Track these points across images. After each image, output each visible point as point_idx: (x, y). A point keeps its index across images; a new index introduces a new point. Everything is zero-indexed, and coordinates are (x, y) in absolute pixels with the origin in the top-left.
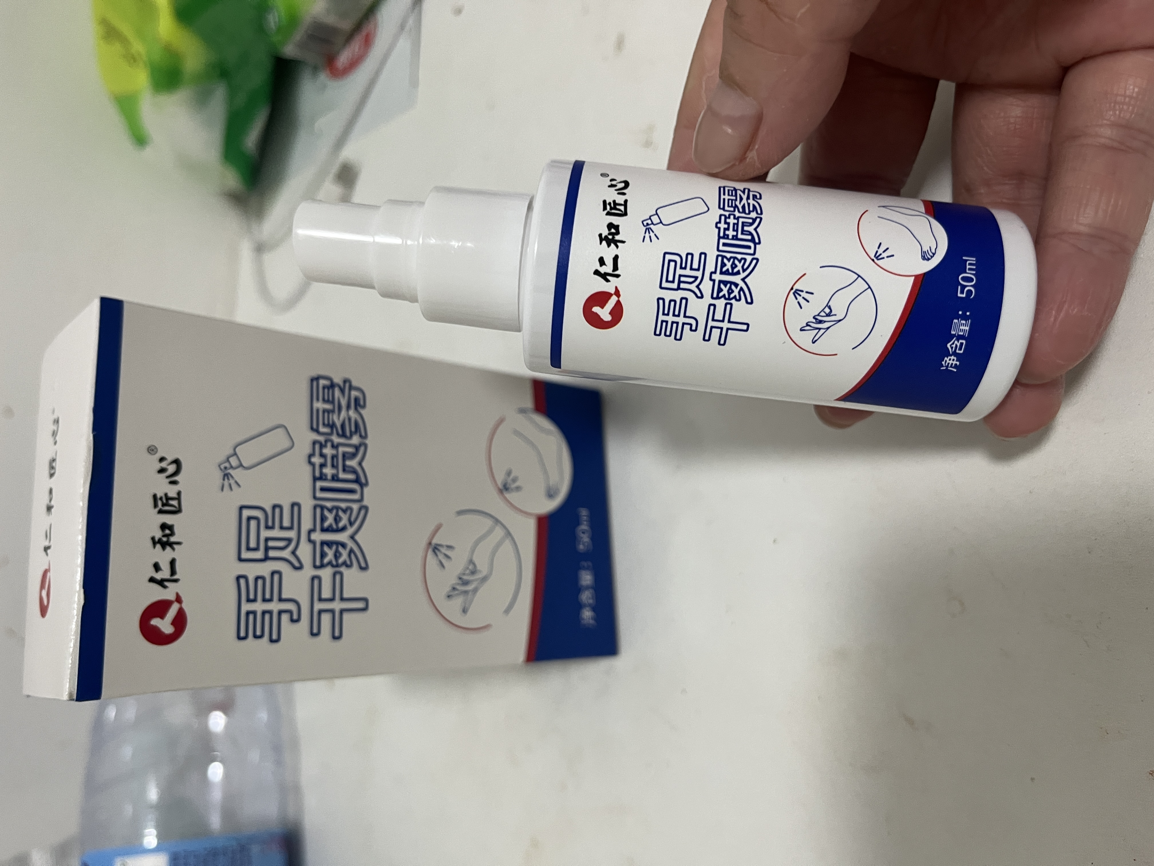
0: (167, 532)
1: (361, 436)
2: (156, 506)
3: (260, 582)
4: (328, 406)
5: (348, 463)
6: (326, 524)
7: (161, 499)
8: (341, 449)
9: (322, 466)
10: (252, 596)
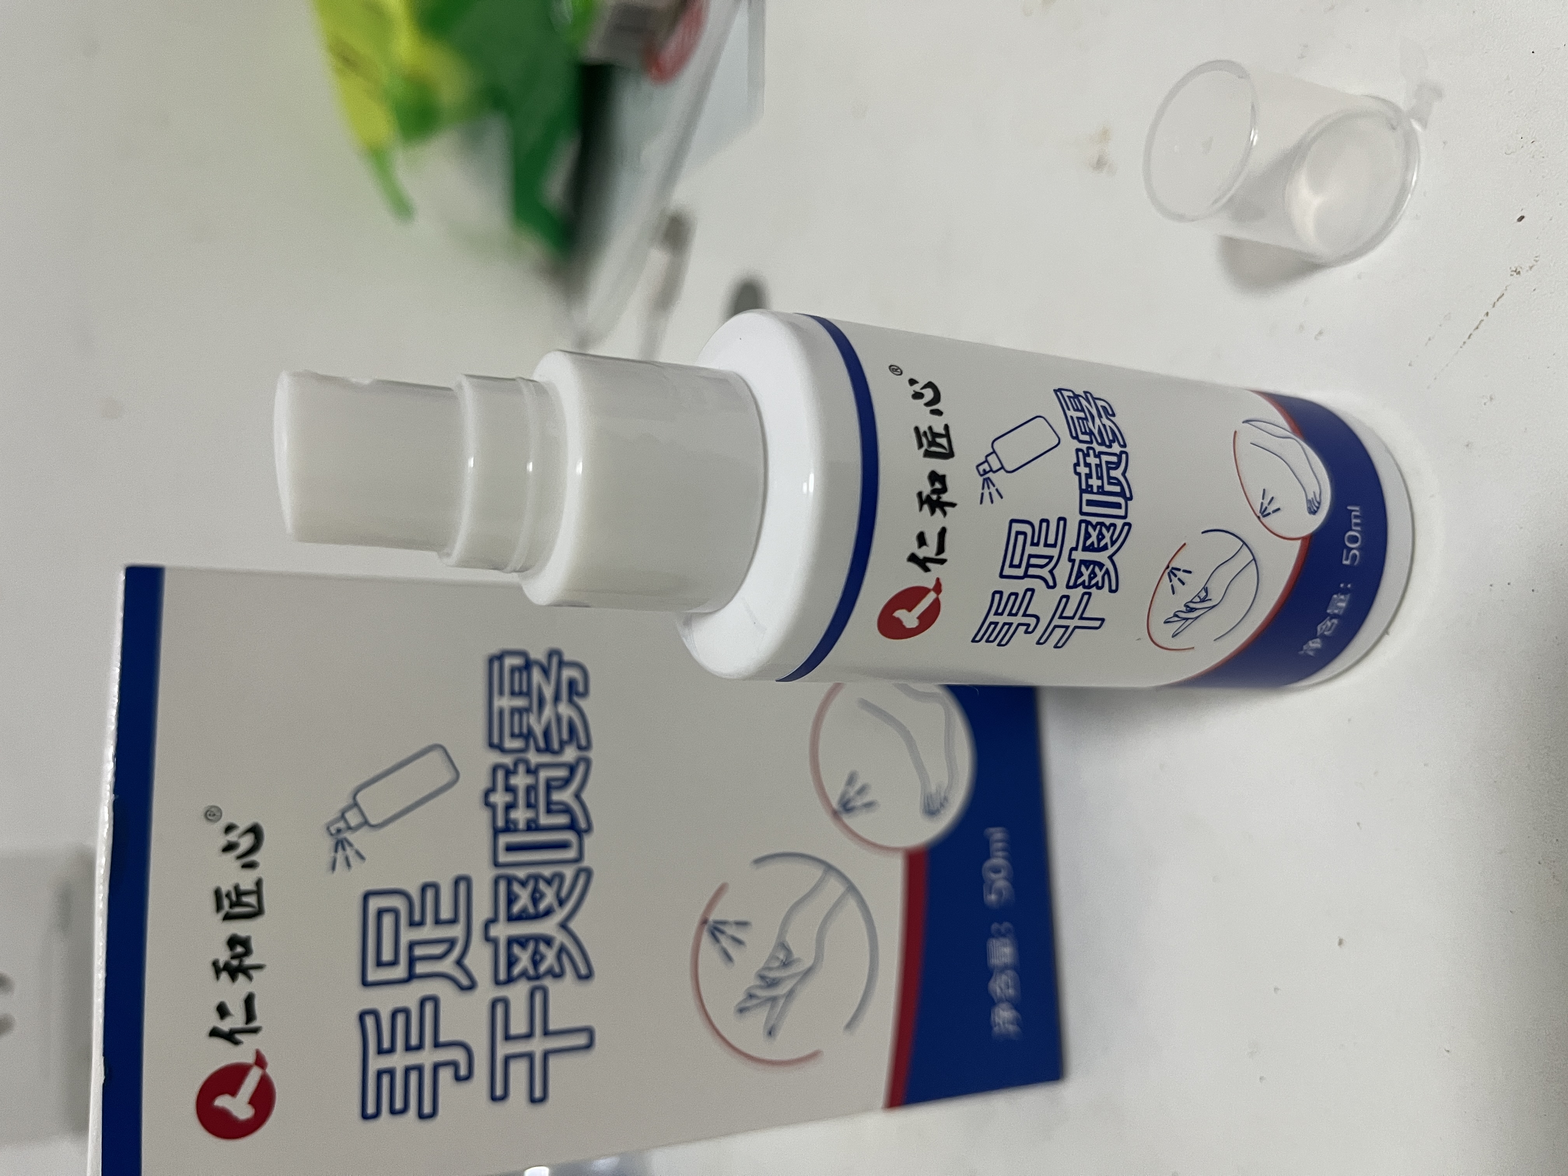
0: (239, 949)
1: (580, 748)
2: (219, 907)
3: (400, 1019)
4: (520, 702)
5: (556, 796)
6: (516, 909)
7: (228, 895)
8: (543, 774)
9: (509, 807)
10: (386, 1044)
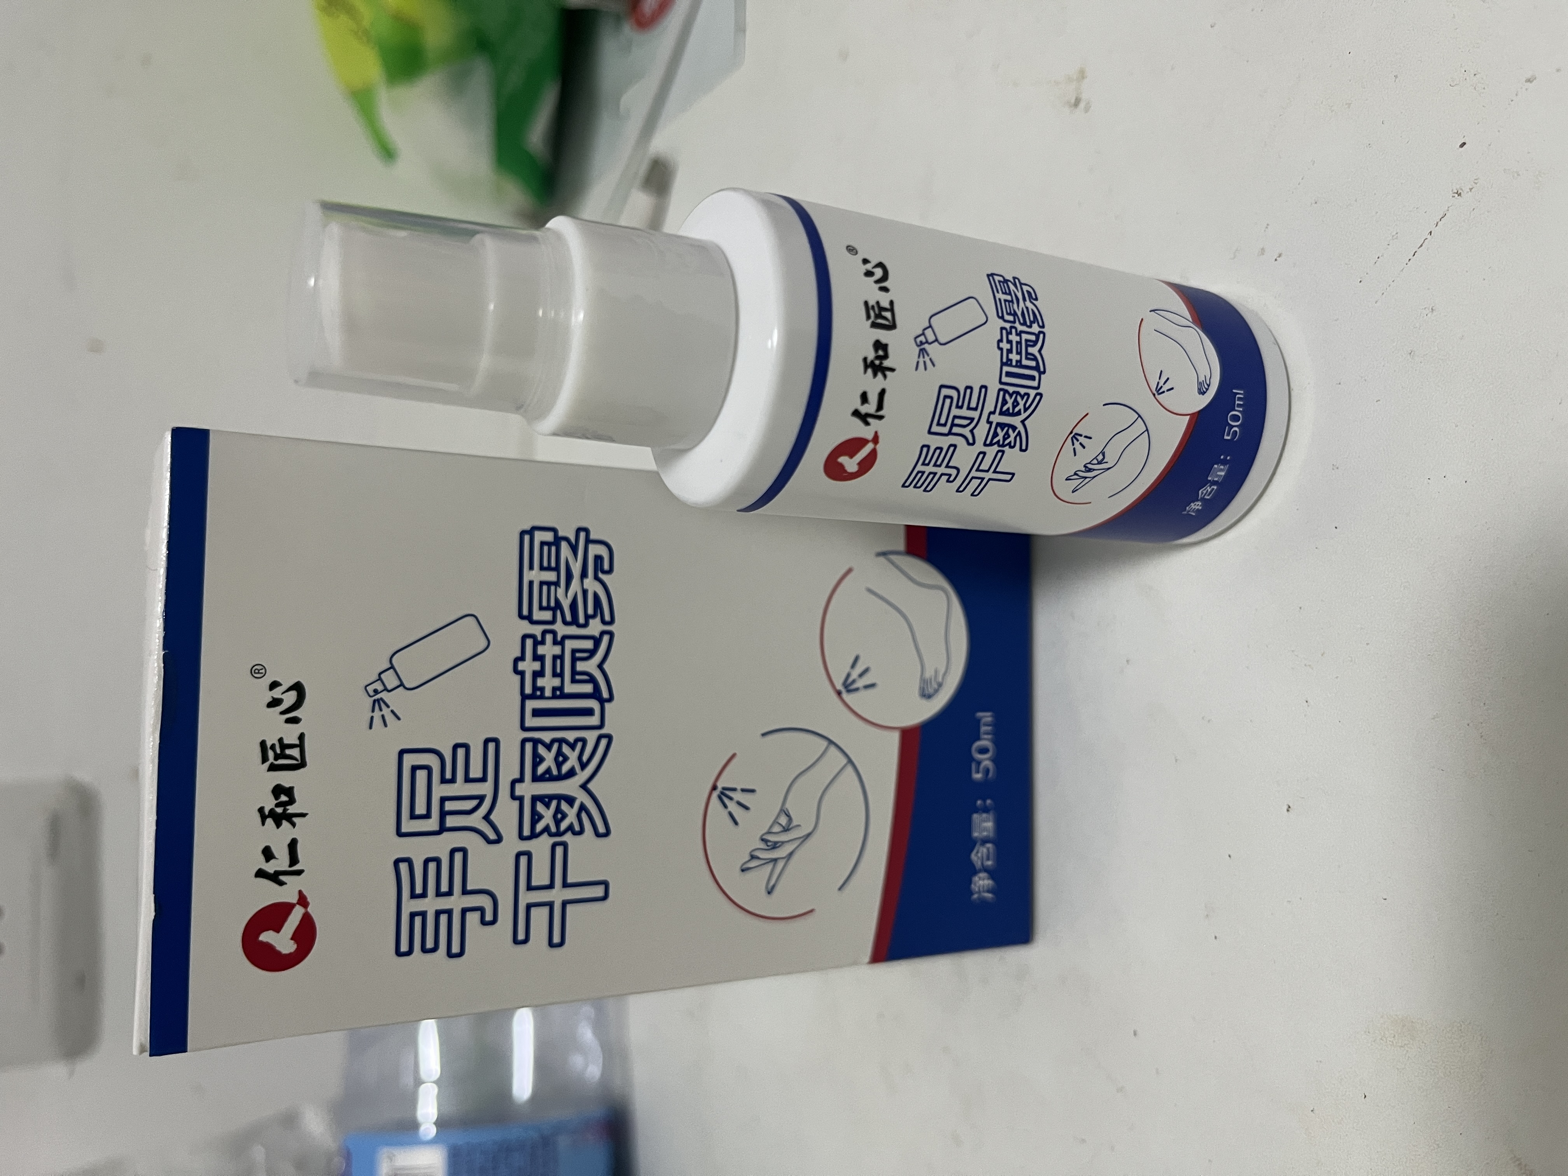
0: (284, 798)
1: (604, 622)
2: (264, 759)
3: (432, 866)
4: (551, 576)
5: (581, 666)
6: (541, 769)
7: (273, 747)
8: (570, 645)
9: (537, 674)
10: (419, 890)
